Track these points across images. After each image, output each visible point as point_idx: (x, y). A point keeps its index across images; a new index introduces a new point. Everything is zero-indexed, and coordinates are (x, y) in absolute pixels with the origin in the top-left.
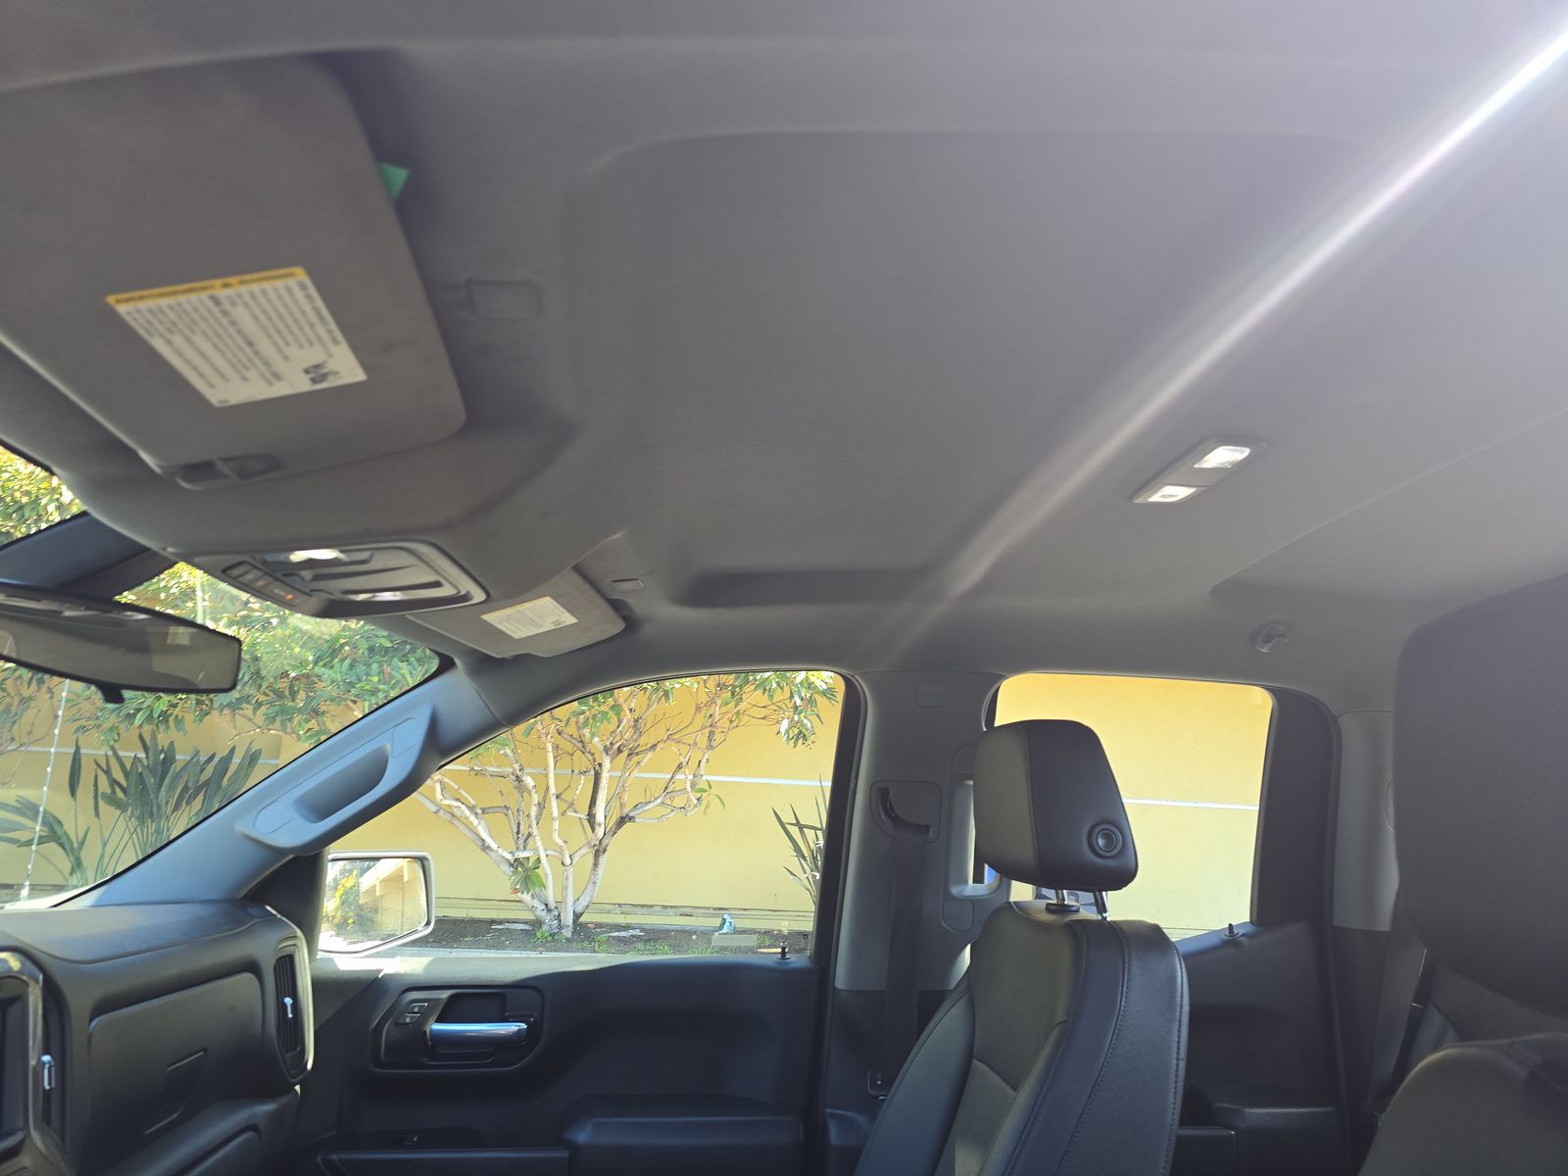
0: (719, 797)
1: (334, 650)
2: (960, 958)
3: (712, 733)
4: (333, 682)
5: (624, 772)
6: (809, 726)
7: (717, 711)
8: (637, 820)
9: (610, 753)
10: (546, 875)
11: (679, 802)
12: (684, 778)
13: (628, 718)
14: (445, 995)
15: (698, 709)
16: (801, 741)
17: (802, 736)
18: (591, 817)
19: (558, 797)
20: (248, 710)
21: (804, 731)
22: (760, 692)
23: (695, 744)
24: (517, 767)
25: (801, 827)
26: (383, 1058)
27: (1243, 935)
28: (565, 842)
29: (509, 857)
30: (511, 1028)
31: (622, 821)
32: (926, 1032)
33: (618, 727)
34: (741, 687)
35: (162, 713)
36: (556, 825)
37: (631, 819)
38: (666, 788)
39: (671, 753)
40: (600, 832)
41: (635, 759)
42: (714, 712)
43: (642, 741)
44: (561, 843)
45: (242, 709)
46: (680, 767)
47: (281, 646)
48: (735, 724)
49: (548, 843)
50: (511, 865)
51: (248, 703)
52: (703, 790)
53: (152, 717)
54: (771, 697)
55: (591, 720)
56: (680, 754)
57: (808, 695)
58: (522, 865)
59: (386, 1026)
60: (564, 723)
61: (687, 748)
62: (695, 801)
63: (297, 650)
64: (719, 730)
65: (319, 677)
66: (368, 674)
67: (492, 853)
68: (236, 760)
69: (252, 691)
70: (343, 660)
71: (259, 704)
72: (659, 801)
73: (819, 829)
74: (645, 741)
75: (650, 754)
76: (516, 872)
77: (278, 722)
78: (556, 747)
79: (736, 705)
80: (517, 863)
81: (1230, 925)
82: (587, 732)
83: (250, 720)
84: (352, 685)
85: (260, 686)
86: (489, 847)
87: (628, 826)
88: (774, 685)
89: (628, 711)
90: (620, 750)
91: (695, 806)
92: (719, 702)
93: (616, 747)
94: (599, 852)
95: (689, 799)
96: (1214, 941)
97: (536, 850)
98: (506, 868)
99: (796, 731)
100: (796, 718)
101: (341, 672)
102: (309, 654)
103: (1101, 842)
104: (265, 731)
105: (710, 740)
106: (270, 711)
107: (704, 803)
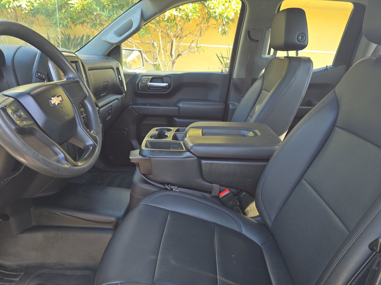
0: (203, 49)
1: (104, 6)
2: (262, 71)
3: (201, 32)
4: (105, 16)
5: (178, 43)
6: (227, 30)
7: (202, 25)
8: (183, 55)
9: (175, 37)
10: (161, 68)
11: (193, 51)
12: (194, 45)
13: (179, 28)
14: (151, 77)
15: (197, 25)
16: (224, 34)
17: (225, 33)
18: (171, 55)
19: (163, 49)
20: (86, 24)
21: (225, 31)
22: (214, 20)
23: (197, 35)
24: (152, 40)
25: (223, 58)
26: (140, 89)
27: (329, 68)
28: (166, 60)
29: (153, 64)
30: (165, 84)
31: (179, 55)
32: (253, 85)
33: (177, 30)
34: (209, 18)
35: (66, 25)
36: (163, 56)
37: (181, 55)
38: (189, 47)
39: (191, 37)
40: (174, 58)
41: (181, 39)
42: (202, 26)
43: (183, 34)
44: (164, 60)
45: (84, 24)
46: (193, 41)
47: (90, 5)
48: (207, 30)
49: (162, 60)
50: (153, 66)
51: (85, 22)
52: (198, 48)
53: (64, 26)
54: (217, 21)
55: (170, 28)
56: (193, 38)
57: (227, 21)
58: (156, 66)
59: (140, 83)
60: (163, 28)
61: (195, 36)
62: (197, 51)
63: (95, 6)
64: (203, 31)
65: (102, 15)
66: (113, 14)
67: (148, 63)
68: (85, 38)
69: (86, 19)
70: (106, 10)
71: (88, 23)
72: (188, 50)
73: (227, 58)
74: (184, 34)
75: (185, 38)
76: (154, 67)
77: (94, 27)
78: (161, 36)
79: (208, 24)
80: (155, 65)
81: (327, 66)
82: (169, 31)
83: (86, 27)
84: (110, 17)
85: (88, 17)
86: (148, 61)
87: (180, 57)
88: (218, 18)
89: (179, 26)
90: (177, 37)
91: (197, 52)
92: (203, 23)
93: (176, 35)
94: (173, 63)
95: (195, 50)
96: (322, 69)
97: (159, 62)
98: (152, 66)
99: (223, 32)
100: (223, 28)
101: (107, 13)
102: (98, 7)
103: (300, 38)
104: (91, 30)
105: (200, 34)
106: (91, 24)
107: (199, 51)
